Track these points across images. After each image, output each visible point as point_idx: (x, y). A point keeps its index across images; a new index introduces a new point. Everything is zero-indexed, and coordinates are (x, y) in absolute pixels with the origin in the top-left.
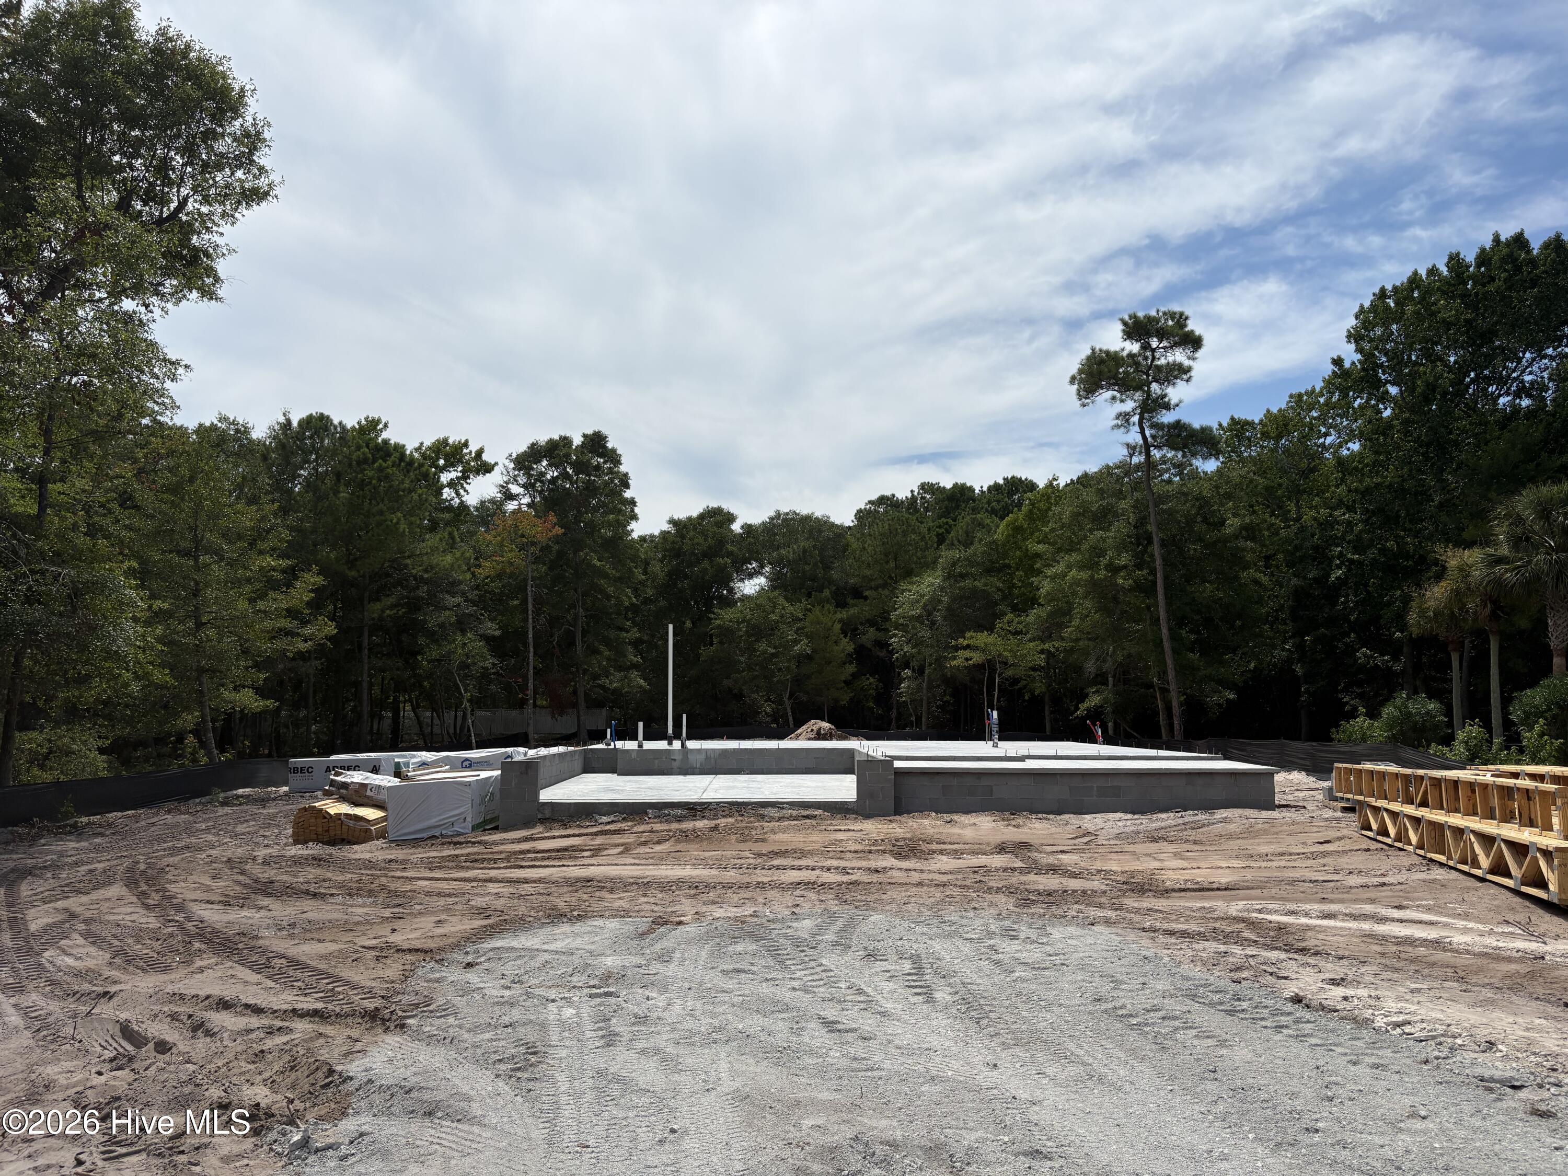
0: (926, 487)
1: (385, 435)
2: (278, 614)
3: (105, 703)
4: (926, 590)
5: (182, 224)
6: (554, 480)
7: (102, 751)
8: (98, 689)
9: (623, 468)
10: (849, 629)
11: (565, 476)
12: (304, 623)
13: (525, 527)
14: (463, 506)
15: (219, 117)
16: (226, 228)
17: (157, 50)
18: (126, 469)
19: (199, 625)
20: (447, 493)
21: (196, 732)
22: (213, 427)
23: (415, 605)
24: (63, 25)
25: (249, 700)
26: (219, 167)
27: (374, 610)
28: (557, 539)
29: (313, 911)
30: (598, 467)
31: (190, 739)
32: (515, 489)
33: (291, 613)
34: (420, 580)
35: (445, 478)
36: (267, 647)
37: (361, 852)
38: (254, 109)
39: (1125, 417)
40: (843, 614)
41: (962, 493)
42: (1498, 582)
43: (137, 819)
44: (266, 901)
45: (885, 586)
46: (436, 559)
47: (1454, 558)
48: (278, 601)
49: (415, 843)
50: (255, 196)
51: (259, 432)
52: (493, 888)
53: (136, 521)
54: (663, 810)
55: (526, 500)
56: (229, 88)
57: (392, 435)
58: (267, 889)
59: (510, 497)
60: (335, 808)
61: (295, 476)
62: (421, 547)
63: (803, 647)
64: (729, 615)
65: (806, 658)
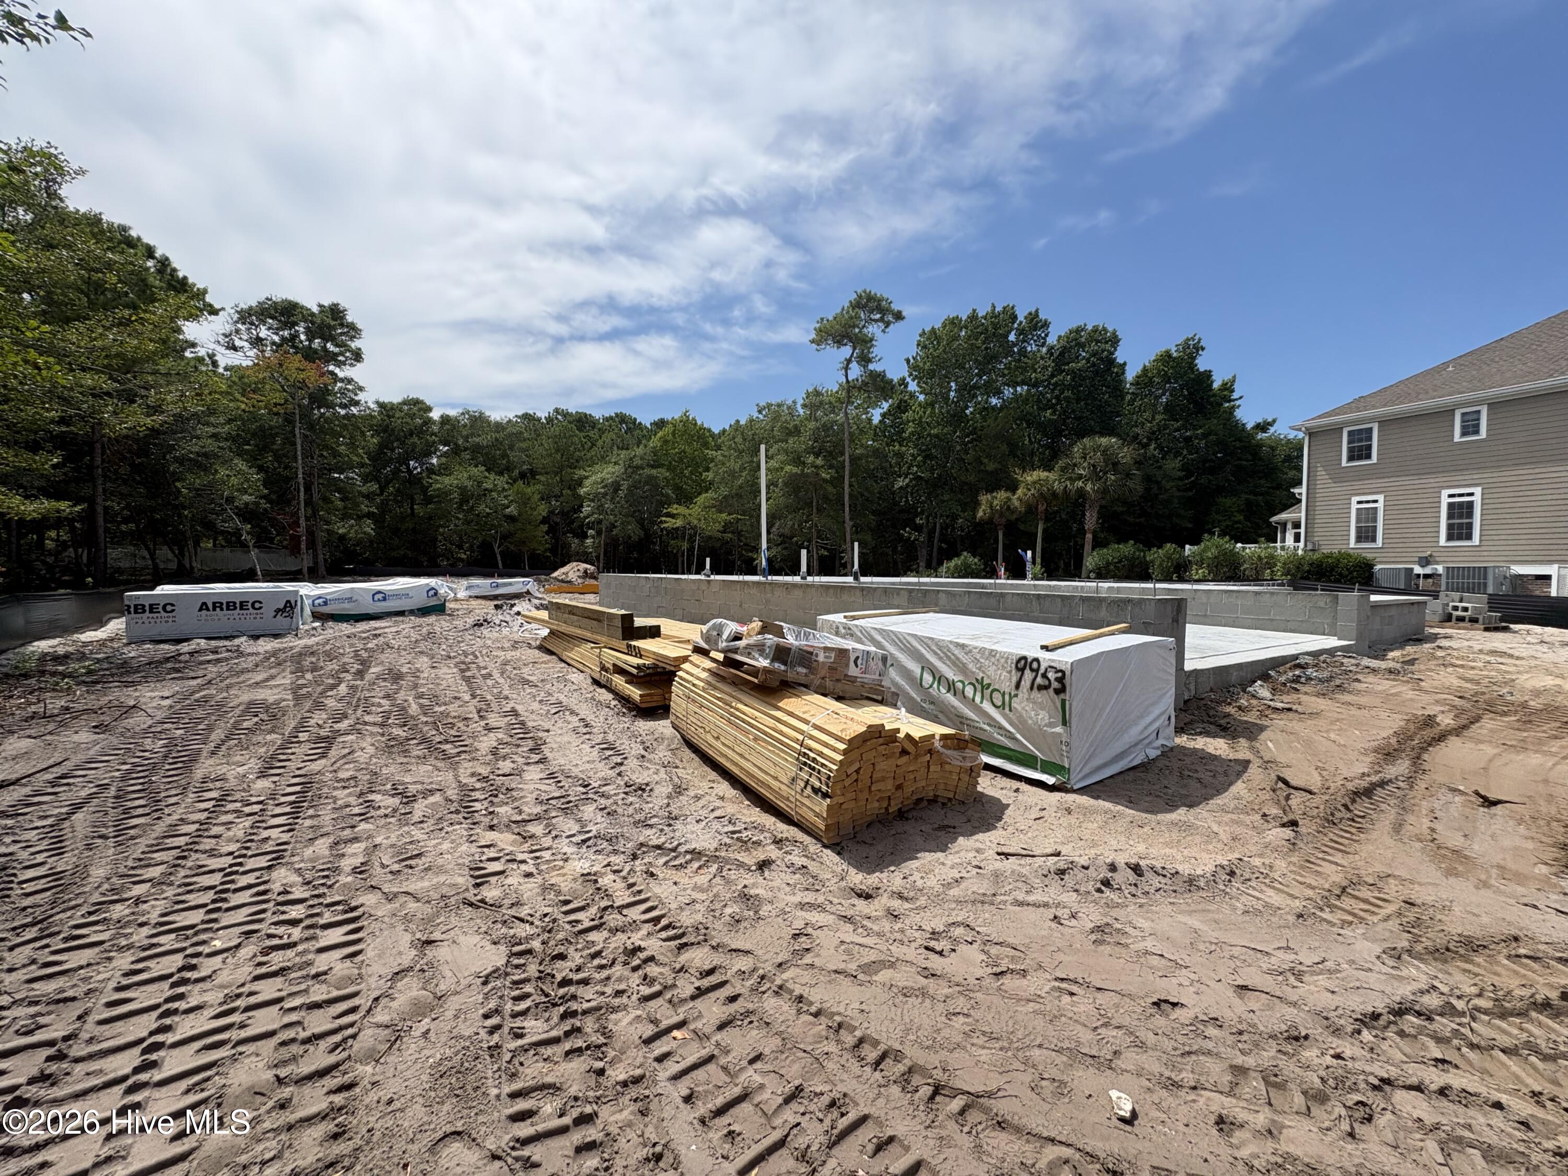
13: (291, 370)
63: (512, 510)
64: (447, 481)
65: (511, 519)
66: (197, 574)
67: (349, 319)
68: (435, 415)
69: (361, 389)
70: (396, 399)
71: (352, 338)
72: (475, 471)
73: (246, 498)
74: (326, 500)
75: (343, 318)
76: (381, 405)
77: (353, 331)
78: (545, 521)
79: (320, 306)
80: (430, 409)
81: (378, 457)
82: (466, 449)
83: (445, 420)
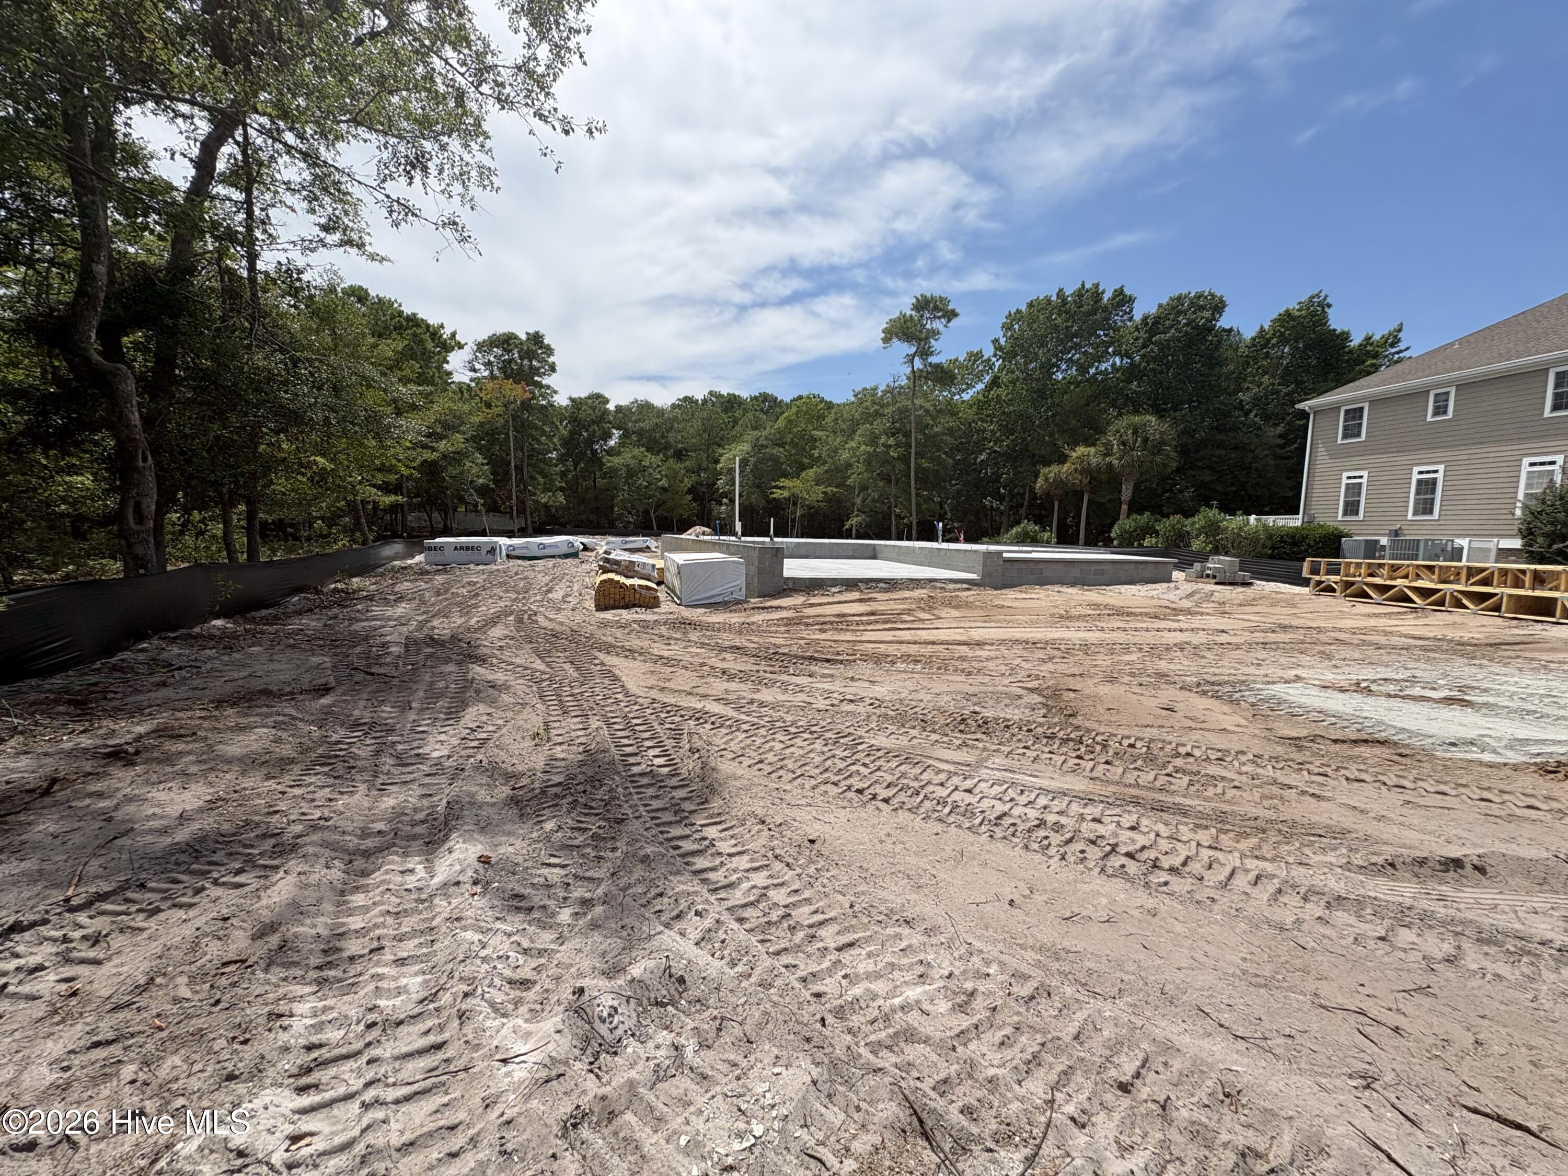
13: (505, 390)
60: (622, 580)
63: (664, 483)
64: (616, 460)
65: (664, 490)
66: (455, 531)
67: (546, 342)
68: (611, 407)
69: (556, 392)
70: (583, 394)
71: (549, 356)
72: (636, 451)
73: (481, 481)
74: (532, 478)
75: (542, 342)
76: (572, 400)
77: (549, 351)
78: (690, 491)
79: (528, 334)
80: (607, 401)
81: (570, 443)
82: (634, 432)
83: (619, 409)
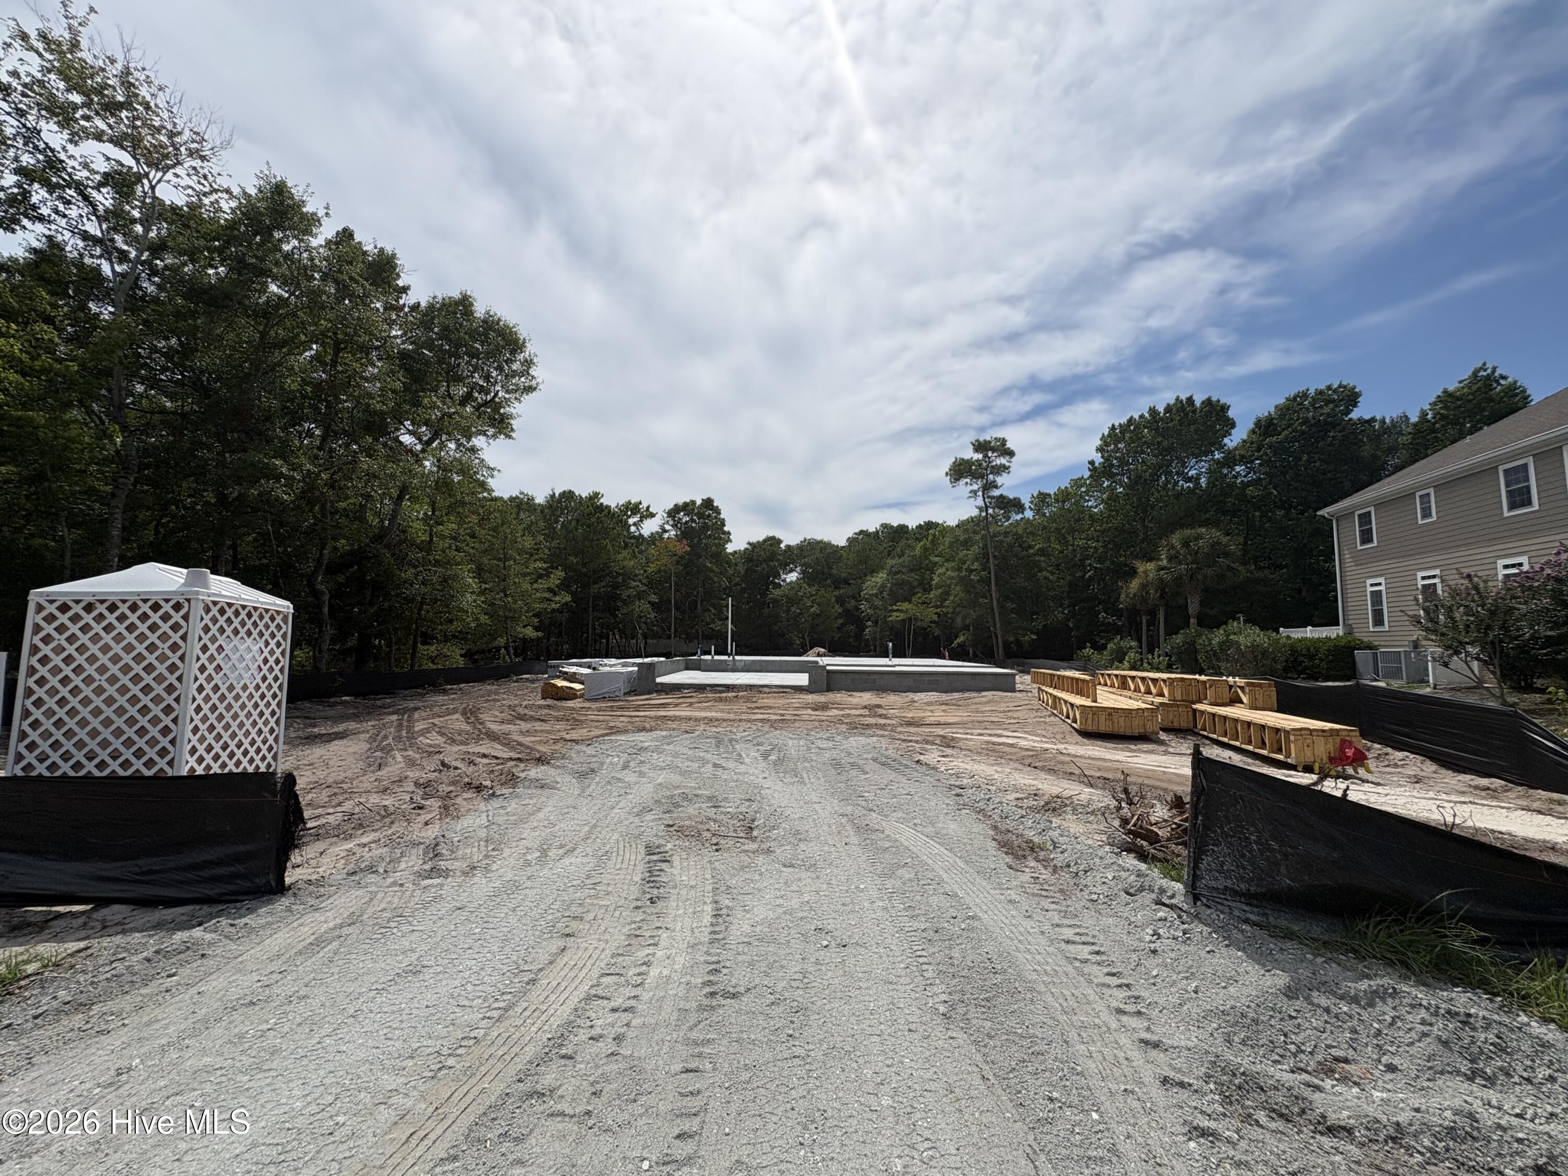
0: (885, 526)
1: (602, 501)
2: (543, 590)
3: (460, 632)
4: (878, 580)
5: (496, 403)
6: (687, 522)
7: (461, 656)
8: (456, 626)
9: (722, 516)
10: (840, 600)
11: (692, 520)
12: (555, 594)
13: (670, 546)
14: (641, 536)
15: (513, 352)
16: (517, 404)
17: (485, 321)
18: (474, 519)
19: (506, 595)
20: (633, 529)
21: (506, 648)
22: (517, 497)
23: (616, 586)
24: (440, 309)
25: (530, 632)
26: (513, 377)
27: (595, 588)
28: (688, 553)
29: (538, 726)
30: (709, 516)
31: (503, 651)
32: (667, 527)
33: (550, 590)
34: (618, 574)
35: (631, 521)
36: (538, 606)
37: (570, 704)
38: (530, 349)
39: (974, 492)
40: (837, 593)
41: (903, 528)
42: (1161, 580)
43: (473, 687)
44: (518, 722)
45: (860, 578)
46: (625, 563)
47: (1142, 567)
48: (543, 584)
49: (595, 700)
50: (530, 389)
51: (540, 499)
52: (622, 719)
53: (477, 545)
54: (713, 687)
55: (673, 533)
56: (517, 340)
57: (604, 501)
58: (522, 718)
59: (665, 531)
60: (560, 683)
61: (557, 522)
62: (620, 557)
63: (815, 610)
64: (777, 592)
65: (817, 615)
78: (840, 616)
